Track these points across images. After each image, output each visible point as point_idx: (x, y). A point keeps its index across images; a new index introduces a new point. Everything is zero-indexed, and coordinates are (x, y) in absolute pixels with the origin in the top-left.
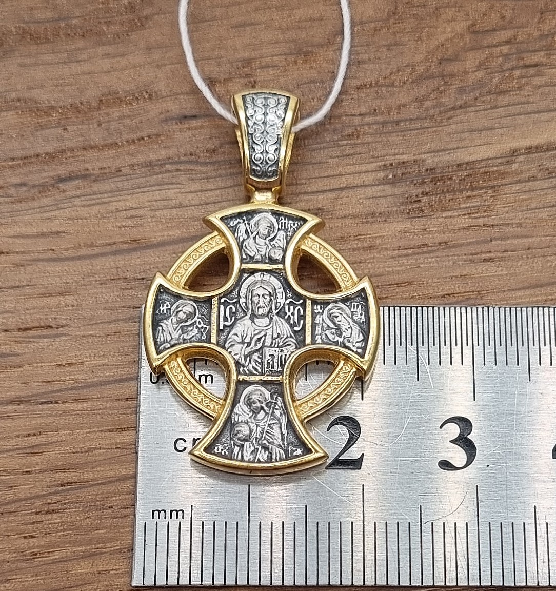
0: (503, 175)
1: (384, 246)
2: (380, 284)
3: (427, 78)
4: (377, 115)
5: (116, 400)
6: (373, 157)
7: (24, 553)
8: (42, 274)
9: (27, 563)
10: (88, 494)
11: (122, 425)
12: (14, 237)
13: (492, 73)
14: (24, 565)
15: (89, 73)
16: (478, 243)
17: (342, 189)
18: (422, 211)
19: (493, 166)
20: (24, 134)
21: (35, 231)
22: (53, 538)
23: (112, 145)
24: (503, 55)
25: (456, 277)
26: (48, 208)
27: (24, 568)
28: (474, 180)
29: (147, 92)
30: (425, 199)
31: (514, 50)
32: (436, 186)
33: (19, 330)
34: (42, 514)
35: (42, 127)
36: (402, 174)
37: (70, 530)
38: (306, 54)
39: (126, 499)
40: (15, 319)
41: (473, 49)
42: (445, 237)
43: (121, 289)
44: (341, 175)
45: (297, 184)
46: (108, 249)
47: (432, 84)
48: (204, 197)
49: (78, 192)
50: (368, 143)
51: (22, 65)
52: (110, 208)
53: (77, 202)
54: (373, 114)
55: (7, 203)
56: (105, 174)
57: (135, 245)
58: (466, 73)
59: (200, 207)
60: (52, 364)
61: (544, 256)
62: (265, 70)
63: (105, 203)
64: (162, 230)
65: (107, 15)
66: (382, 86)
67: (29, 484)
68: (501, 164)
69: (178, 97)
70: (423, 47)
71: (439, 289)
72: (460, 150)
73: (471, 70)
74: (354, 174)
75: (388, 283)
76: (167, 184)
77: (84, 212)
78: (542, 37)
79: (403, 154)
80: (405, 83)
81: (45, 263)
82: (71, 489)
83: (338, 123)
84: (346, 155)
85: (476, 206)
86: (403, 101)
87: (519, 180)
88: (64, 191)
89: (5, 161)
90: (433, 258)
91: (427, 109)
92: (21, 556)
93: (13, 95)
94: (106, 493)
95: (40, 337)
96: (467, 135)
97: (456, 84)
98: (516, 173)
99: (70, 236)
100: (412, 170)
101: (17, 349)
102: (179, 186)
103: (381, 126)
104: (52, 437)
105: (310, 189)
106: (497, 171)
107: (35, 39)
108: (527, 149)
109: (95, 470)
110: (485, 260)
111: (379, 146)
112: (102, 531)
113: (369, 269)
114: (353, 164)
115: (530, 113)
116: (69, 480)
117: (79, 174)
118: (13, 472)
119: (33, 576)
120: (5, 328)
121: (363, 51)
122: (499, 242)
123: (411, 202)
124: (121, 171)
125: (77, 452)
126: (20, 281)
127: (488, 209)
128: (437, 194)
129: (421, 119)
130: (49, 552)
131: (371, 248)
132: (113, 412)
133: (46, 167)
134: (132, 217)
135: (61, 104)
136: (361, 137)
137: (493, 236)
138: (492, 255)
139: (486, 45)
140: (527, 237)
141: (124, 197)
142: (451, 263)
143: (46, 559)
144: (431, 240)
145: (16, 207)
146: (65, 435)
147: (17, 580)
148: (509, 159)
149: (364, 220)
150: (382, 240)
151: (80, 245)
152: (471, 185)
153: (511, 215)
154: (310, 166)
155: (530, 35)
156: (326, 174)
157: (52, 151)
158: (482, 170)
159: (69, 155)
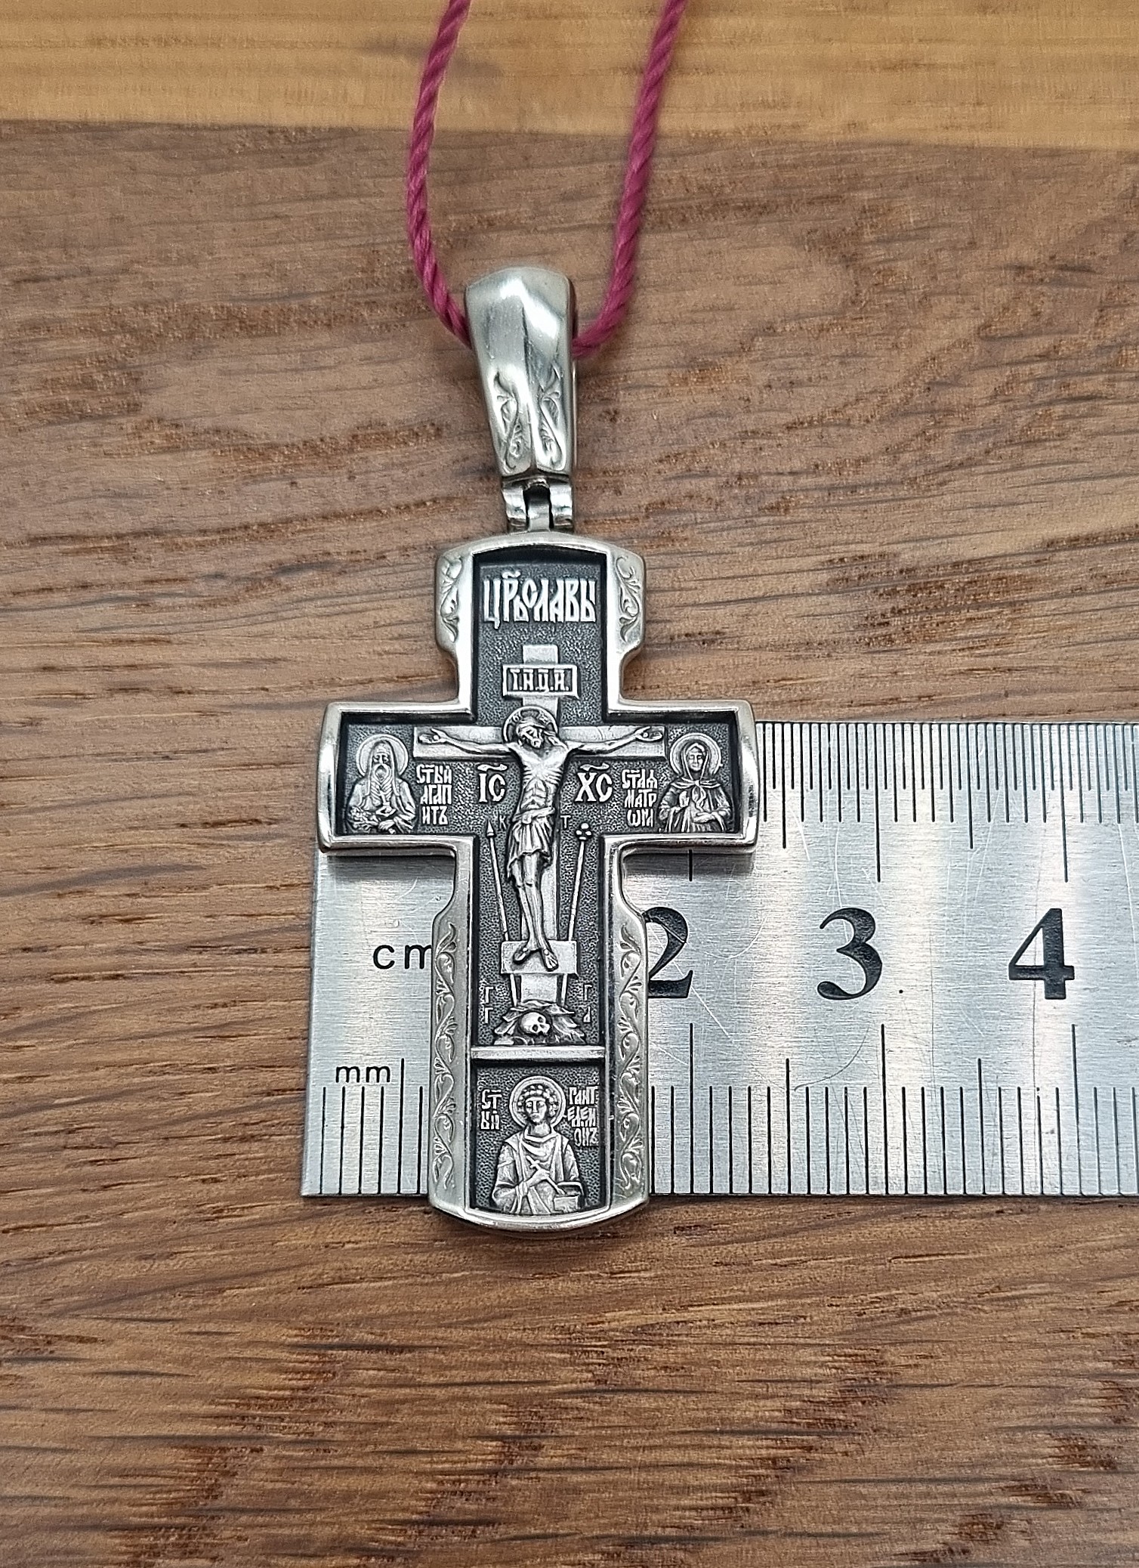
0: (1030, 583)
1: (824, 700)
3: (906, 414)
4: (819, 475)
6: (811, 546)
7: (203, 1208)
8: (247, 731)
9: (204, 1226)
12: (203, 665)
13: (1015, 408)
14: (200, 1228)
15: (337, 389)
16: (983, 698)
17: (757, 599)
18: (892, 641)
19: (1013, 567)
20: (224, 489)
21: (238, 656)
22: (249, 1183)
23: (371, 512)
24: (1034, 380)
26: (260, 618)
27: (201, 1234)
28: (980, 591)
29: (433, 425)
30: (896, 621)
31: (1053, 372)
32: (916, 599)
34: (233, 1143)
35: (253, 478)
36: (860, 577)
37: (281, 1171)
38: (703, 367)
40: (197, 807)
41: (983, 366)
42: (930, 686)
44: (755, 575)
45: (681, 589)
46: (359, 690)
47: (914, 424)
49: (312, 592)
50: (803, 522)
51: (226, 373)
52: (364, 621)
53: (309, 608)
54: (813, 472)
55: (193, 606)
56: (358, 561)
57: (405, 686)
58: (971, 407)
60: (258, 885)
62: (633, 392)
63: (356, 612)
65: (370, 291)
66: (829, 425)
67: (212, 1090)
68: (1027, 564)
70: (901, 362)
72: (958, 539)
73: (980, 403)
74: (777, 574)
77: (321, 626)
78: (1101, 349)
79: (862, 542)
80: (868, 421)
81: (253, 712)
82: (284, 1101)
83: (753, 487)
84: (766, 542)
85: (982, 636)
86: (864, 452)
87: (1056, 593)
88: (288, 589)
89: (190, 534)
91: (905, 467)
92: (195, 1213)
93: (208, 423)
95: (239, 838)
96: (969, 513)
97: (954, 426)
98: (1052, 581)
99: (295, 667)
100: (876, 571)
101: (201, 857)
103: (826, 494)
104: (256, 1009)
105: (702, 599)
106: (1019, 576)
107: (249, 327)
108: (1070, 540)
111: (822, 527)
114: (777, 558)
115: (1077, 480)
116: (281, 1085)
117: (314, 560)
118: (187, 1068)
119: (214, 1248)
120: (181, 821)
121: (800, 365)
122: (1019, 698)
123: (872, 625)
124: (384, 557)
125: (296, 1038)
126: (209, 740)
127: (1002, 641)
128: (916, 613)
129: (894, 483)
130: (243, 1208)
131: (802, 702)
133: (259, 547)
134: (400, 637)
135: (288, 440)
136: (791, 511)
137: (1010, 687)
139: (1006, 361)
140: (1065, 690)
141: (388, 603)
143: (238, 1219)
144: (906, 692)
145: (206, 613)
146: (276, 1007)
147: (188, 1255)
148: (1038, 557)
149: (793, 654)
150: (822, 690)
151: (311, 682)
152: (975, 600)
153: (1041, 652)
154: (705, 558)
155: (1080, 346)
156: (730, 574)
157: (270, 520)
158: (993, 574)
159: (298, 527)
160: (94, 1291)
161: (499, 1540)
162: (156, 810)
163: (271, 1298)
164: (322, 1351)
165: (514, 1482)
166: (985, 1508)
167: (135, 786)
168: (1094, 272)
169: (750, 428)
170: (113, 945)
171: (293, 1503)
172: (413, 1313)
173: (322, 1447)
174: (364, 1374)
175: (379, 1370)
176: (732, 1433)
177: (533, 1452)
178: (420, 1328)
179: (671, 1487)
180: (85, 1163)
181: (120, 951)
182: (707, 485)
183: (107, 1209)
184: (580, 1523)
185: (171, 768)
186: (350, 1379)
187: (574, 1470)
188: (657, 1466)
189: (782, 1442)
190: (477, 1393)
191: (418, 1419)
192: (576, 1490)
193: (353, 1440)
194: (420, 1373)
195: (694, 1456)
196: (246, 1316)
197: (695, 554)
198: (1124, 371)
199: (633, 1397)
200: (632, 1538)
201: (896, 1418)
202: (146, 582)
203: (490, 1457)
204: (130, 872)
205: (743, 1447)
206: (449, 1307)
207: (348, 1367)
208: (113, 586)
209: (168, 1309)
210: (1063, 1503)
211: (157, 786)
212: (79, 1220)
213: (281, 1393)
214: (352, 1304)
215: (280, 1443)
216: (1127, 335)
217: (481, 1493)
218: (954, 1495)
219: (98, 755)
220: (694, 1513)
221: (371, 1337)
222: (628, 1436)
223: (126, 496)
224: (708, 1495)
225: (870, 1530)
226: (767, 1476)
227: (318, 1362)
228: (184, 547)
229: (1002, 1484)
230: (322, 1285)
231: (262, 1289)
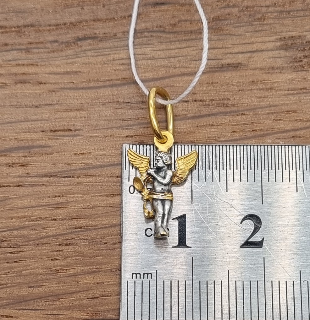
1: (279, 88)
2: (276, 111)
4: (276, 7)
5: (110, 177)
6: (273, 32)
7: (51, 269)
8: (66, 97)
9: (52, 276)
10: (92, 234)
11: (114, 192)
12: (50, 73)
17: (254, 52)
18: (303, 67)
20: (57, 10)
21: (63, 70)
22: (69, 261)
23: (111, 19)
26: (70, 57)
27: (50, 279)
30: (305, 60)
33: (51, 131)
34: (63, 246)
35: (68, 6)
36: (291, 44)
37: (80, 256)
39: (115, 238)
40: (48, 125)
43: (115, 108)
44: (253, 43)
45: (226, 48)
46: (108, 83)
48: (168, 53)
49: (90, 48)
50: (271, 24)
52: (109, 58)
53: (89, 53)
54: (274, 6)
55: (45, 52)
56: (107, 37)
57: (125, 82)
59: (165, 60)
60: (71, 153)
63: (106, 55)
67: (55, 227)
74: (261, 42)
75: (281, 111)
76: (145, 44)
77: (93, 60)
79: (292, 31)
81: (68, 91)
82: (81, 231)
83: (252, 11)
84: (256, 31)
88: (81, 46)
89: (45, 26)
92: (49, 271)
94: (103, 234)
95: (64, 136)
99: (84, 75)
100: (297, 42)
101: (50, 143)
102: (152, 46)
103: (279, 14)
104: (70, 198)
105: (234, 51)
109: (97, 219)
111: (277, 26)
112: (100, 258)
113: (269, 101)
114: (261, 37)
116: (80, 225)
117: (90, 36)
118: (46, 219)
119: (56, 284)
120: (42, 130)
123: (296, 61)
124: (116, 35)
125: (85, 208)
126: (52, 101)
129: (304, 10)
130: (66, 269)
131: (271, 89)
132: (109, 184)
133: (70, 31)
134: (123, 64)
136: (266, 20)
141: (118, 52)
143: (64, 273)
144: (308, 85)
145: (51, 55)
146: (78, 197)
147: (46, 286)
149: (267, 72)
150: (278, 84)
151: (90, 80)
154: (234, 37)
156: (244, 42)
157: (74, 21)
159: (84, 24)
160: (11, 299)
162: (33, 126)
163: (77, 302)
167: (25, 117)
170: (17, 174)
180: (7, 253)
181: (20, 177)
182: (235, 10)
183: (16, 270)
185: (39, 110)
196: (68, 308)
197: (231, 35)
202: (28, 44)
204: (24, 148)
208: (16, 45)
209: (39, 306)
211: (33, 117)
212: (6, 274)
214: (107, 304)
219: (12, 106)
221: (114, 316)
223: (20, 12)
228: (42, 31)
230: (95, 298)
231: (74, 298)
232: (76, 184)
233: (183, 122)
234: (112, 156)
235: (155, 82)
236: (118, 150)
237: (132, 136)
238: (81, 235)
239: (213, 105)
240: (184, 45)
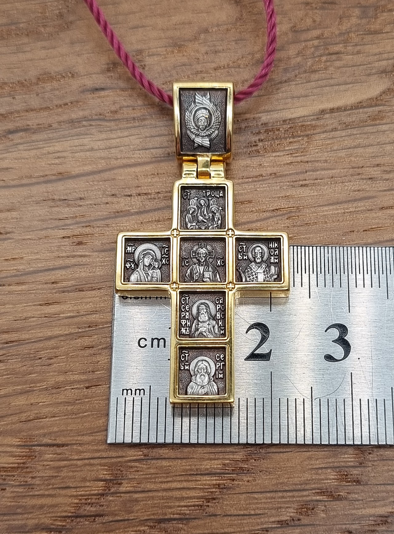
0: (314, 127)
5: (45, 283)
10: (24, 349)
11: (49, 301)
13: (307, 58)
15: (31, 60)
16: (297, 174)
18: (259, 152)
19: (307, 121)
23: (46, 108)
24: (314, 47)
25: (282, 197)
28: (294, 131)
29: (70, 73)
30: (261, 144)
31: (322, 43)
32: (268, 135)
36: (245, 127)
37: (12, 374)
38: (180, 46)
41: (294, 42)
42: (275, 170)
43: (50, 207)
46: (42, 179)
48: (108, 143)
49: (22, 141)
52: (44, 152)
53: (21, 147)
56: (41, 128)
57: (60, 177)
58: (289, 58)
59: (106, 151)
61: (343, 182)
62: (152, 57)
63: (41, 148)
64: (79, 166)
65: (44, 21)
66: (232, 67)
68: (313, 120)
69: (92, 76)
71: (270, 206)
72: (285, 111)
73: (292, 57)
76: (83, 135)
77: (25, 154)
78: (341, 34)
79: (246, 113)
80: (247, 66)
82: (13, 346)
85: (296, 149)
86: (246, 77)
87: (326, 131)
88: (12, 140)
90: (266, 184)
94: (38, 348)
96: (290, 100)
97: (282, 66)
98: (324, 126)
99: (16, 171)
100: (252, 124)
102: (91, 136)
106: (310, 124)
108: (331, 110)
109: (30, 332)
110: (302, 186)
112: (34, 375)
115: (333, 86)
116: (12, 339)
117: (23, 128)
121: (219, 44)
122: (311, 173)
123: (251, 146)
124: (51, 126)
125: (17, 320)
127: (304, 151)
128: (269, 141)
132: (43, 292)
134: (59, 157)
135: (11, 81)
137: (307, 169)
138: (307, 182)
139: (303, 40)
140: (331, 169)
141: (53, 144)
142: (278, 187)
144: (265, 172)
146: (9, 308)
148: (318, 116)
151: (22, 177)
152: (292, 134)
153: (320, 155)
155: (332, 33)
157: (4, 113)
158: (300, 124)
159: (16, 115)
161: (105, 523)
163: (9, 426)
164: (30, 448)
165: (111, 498)
166: (307, 501)
168: (337, 4)
169: (199, 70)
171: (19, 511)
172: (67, 430)
173: (31, 487)
174: (48, 456)
175: (54, 454)
176: (201, 474)
177: (119, 486)
178: (71, 437)
179: (176, 498)
184: (139, 514)
186: (42, 458)
187: (136, 492)
188: (170, 490)
189: (222, 478)
190: (95, 462)
191: (71, 474)
192: (137, 500)
193: (43, 484)
194: (71, 455)
195: (185, 484)
198: (351, 43)
199: (159, 461)
200: (161, 519)
201: (269, 466)
203: (101, 488)
205: (206, 480)
206: (83, 427)
207: (41, 454)
210: (339, 498)
213: (13, 465)
214: (42, 428)
215: (13, 486)
216: (351, 28)
217: (97, 503)
218: (294, 497)
220: (186, 508)
221: (50, 441)
222: (158, 477)
224: (192, 501)
225: (259, 512)
226: (216, 492)
227: (28, 452)
229: (314, 491)
230: (29, 420)
231: (5, 423)
232: (7, 293)
233: (126, 218)
234: (46, 260)
235: (95, 176)
236: (54, 254)
237: (69, 237)
238: (13, 351)
239: (159, 198)
240: (126, 133)
